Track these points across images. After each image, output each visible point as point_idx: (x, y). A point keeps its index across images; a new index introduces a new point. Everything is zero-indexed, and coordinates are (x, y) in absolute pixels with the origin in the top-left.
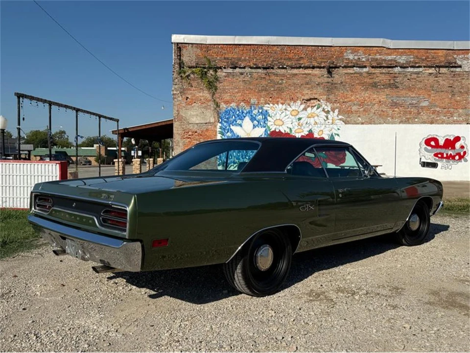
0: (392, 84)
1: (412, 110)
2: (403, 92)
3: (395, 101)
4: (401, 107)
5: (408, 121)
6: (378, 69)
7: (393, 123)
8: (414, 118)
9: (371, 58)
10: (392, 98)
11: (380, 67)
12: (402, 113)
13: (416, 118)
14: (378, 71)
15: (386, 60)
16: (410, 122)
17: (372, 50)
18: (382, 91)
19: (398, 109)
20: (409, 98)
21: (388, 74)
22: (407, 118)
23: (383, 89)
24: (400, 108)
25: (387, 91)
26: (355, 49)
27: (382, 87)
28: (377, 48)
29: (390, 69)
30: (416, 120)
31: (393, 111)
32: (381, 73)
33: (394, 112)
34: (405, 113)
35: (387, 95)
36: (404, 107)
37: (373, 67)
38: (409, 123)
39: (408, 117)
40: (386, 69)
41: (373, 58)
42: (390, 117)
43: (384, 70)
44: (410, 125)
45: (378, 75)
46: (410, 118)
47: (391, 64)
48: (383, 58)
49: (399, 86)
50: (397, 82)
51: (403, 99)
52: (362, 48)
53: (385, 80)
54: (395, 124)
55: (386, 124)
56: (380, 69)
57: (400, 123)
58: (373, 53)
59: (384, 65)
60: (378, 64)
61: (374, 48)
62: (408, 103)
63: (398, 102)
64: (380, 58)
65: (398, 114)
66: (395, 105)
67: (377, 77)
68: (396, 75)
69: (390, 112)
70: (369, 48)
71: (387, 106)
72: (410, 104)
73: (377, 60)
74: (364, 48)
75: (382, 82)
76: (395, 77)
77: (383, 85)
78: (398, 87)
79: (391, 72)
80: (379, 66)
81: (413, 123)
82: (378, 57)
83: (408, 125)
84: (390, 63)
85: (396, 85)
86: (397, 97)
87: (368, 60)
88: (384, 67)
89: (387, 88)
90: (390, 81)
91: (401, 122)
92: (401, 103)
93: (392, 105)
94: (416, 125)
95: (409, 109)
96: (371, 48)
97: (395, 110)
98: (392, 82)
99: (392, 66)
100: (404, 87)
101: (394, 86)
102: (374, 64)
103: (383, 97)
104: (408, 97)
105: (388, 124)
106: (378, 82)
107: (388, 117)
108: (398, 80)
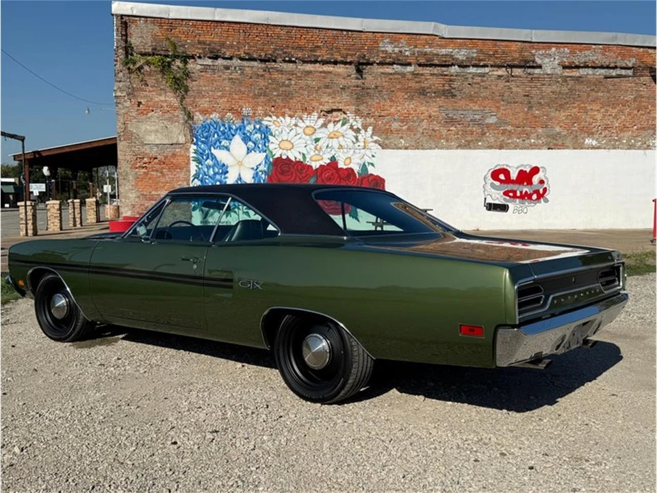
0: (447, 90)
1: (474, 129)
2: (462, 103)
3: (450, 115)
4: (459, 124)
5: (468, 144)
6: (428, 68)
7: (447, 148)
8: (477, 140)
9: (418, 52)
10: (447, 112)
11: (431, 65)
12: (460, 133)
13: (480, 141)
14: (427, 71)
15: (438, 55)
16: (471, 146)
17: (420, 39)
18: (433, 101)
19: (455, 127)
20: (470, 112)
21: (442, 75)
22: (467, 141)
23: (434, 97)
24: (458, 126)
25: (440, 101)
26: (395, 37)
27: (433, 95)
28: (426, 37)
29: (444, 69)
30: (480, 143)
31: (449, 130)
32: (431, 75)
33: (449, 132)
34: (465, 133)
35: (440, 107)
36: (463, 124)
37: (420, 65)
38: (470, 148)
39: (469, 138)
40: (439, 68)
41: (421, 52)
42: (444, 139)
43: (436, 70)
44: (472, 151)
45: (428, 77)
46: (472, 140)
47: (446, 61)
48: (435, 52)
49: (456, 93)
50: (454, 88)
51: (462, 112)
52: (404, 36)
53: (436, 85)
54: (451, 149)
55: (438, 149)
56: (431, 69)
57: (457, 148)
58: (421, 44)
59: (436, 62)
60: (428, 61)
61: (422, 37)
62: (469, 119)
63: (455, 117)
64: (430, 52)
65: (454, 135)
66: (451, 121)
67: (427, 79)
68: (452, 78)
69: (444, 132)
70: (414, 36)
71: (440, 123)
72: (471, 121)
73: (426, 54)
74: (409, 36)
75: (433, 87)
76: (451, 80)
77: (435, 93)
78: (455, 96)
79: (445, 73)
80: (428, 63)
81: (475, 148)
82: (428, 50)
83: (468, 151)
84: (444, 59)
85: (452, 93)
86: (454, 110)
87: (414, 54)
88: (436, 65)
89: (440, 97)
90: (444, 86)
91: (460, 147)
92: (459, 119)
93: (447, 122)
94: (480, 150)
95: (470, 128)
96: (418, 37)
97: (451, 128)
98: (447, 87)
99: (447, 63)
100: (464, 96)
101: (449, 94)
102: (422, 61)
103: (435, 109)
104: (468, 110)
105: (441, 149)
106: (428, 88)
107: (441, 139)
108: (455, 85)
